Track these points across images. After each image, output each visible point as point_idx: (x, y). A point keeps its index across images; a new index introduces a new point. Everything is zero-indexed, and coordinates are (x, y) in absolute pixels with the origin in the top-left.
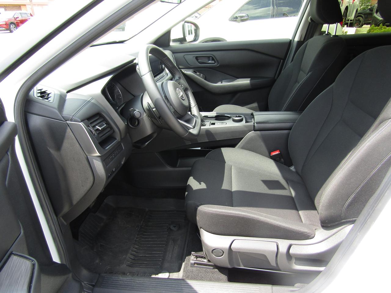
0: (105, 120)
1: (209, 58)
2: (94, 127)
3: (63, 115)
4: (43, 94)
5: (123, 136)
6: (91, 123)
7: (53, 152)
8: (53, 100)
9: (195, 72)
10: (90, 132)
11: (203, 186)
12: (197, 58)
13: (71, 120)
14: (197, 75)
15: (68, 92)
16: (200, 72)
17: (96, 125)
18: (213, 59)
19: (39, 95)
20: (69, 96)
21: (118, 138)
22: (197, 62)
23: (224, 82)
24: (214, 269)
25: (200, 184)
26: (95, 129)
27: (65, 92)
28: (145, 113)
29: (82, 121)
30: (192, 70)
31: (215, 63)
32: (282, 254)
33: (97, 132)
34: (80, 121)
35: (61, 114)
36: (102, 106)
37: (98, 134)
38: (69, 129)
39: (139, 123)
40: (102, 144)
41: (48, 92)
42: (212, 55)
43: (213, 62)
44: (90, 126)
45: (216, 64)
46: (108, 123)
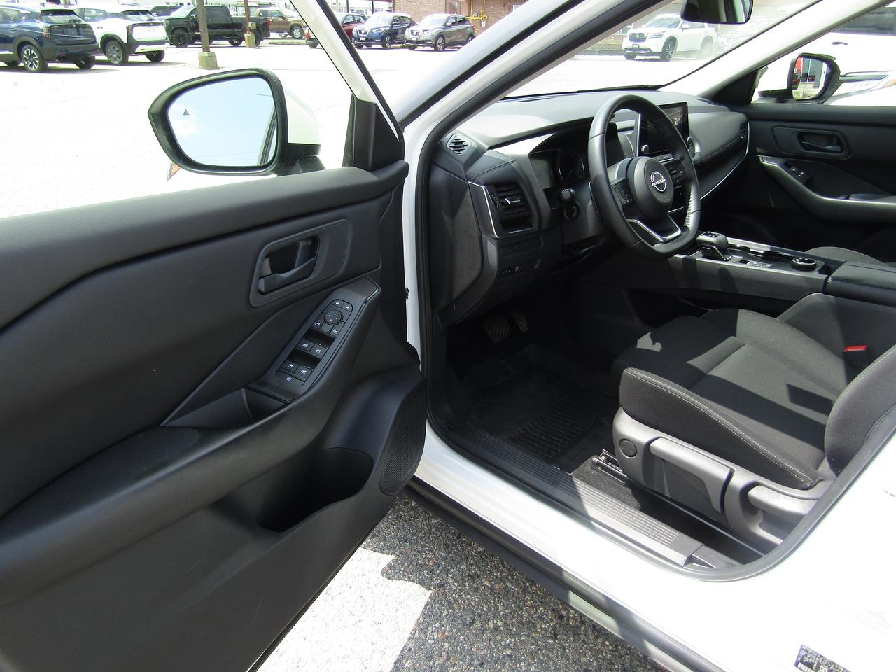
0: (521, 194)
1: (830, 139)
2: (503, 198)
3: (467, 173)
4: (459, 145)
5: (544, 226)
6: (498, 192)
7: (446, 218)
8: (464, 154)
9: (787, 166)
10: (493, 203)
11: (658, 347)
12: (801, 136)
13: (473, 181)
14: (791, 173)
15: (492, 148)
16: (800, 168)
17: (506, 197)
18: (839, 143)
19: (453, 145)
20: (489, 153)
21: (535, 227)
22: (799, 145)
23: (854, 197)
24: (625, 486)
25: (654, 344)
26: (502, 201)
27: (487, 147)
28: (591, 201)
29: (485, 185)
30: (781, 160)
31: (841, 152)
32: (734, 489)
33: (504, 207)
34: (483, 183)
35: (465, 171)
36: (524, 173)
37: (505, 209)
38: (468, 191)
39: (578, 215)
40: (505, 223)
41: (465, 144)
42: (842, 134)
43: (838, 148)
44: (495, 194)
45: (842, 154)
46: (524, 199)
